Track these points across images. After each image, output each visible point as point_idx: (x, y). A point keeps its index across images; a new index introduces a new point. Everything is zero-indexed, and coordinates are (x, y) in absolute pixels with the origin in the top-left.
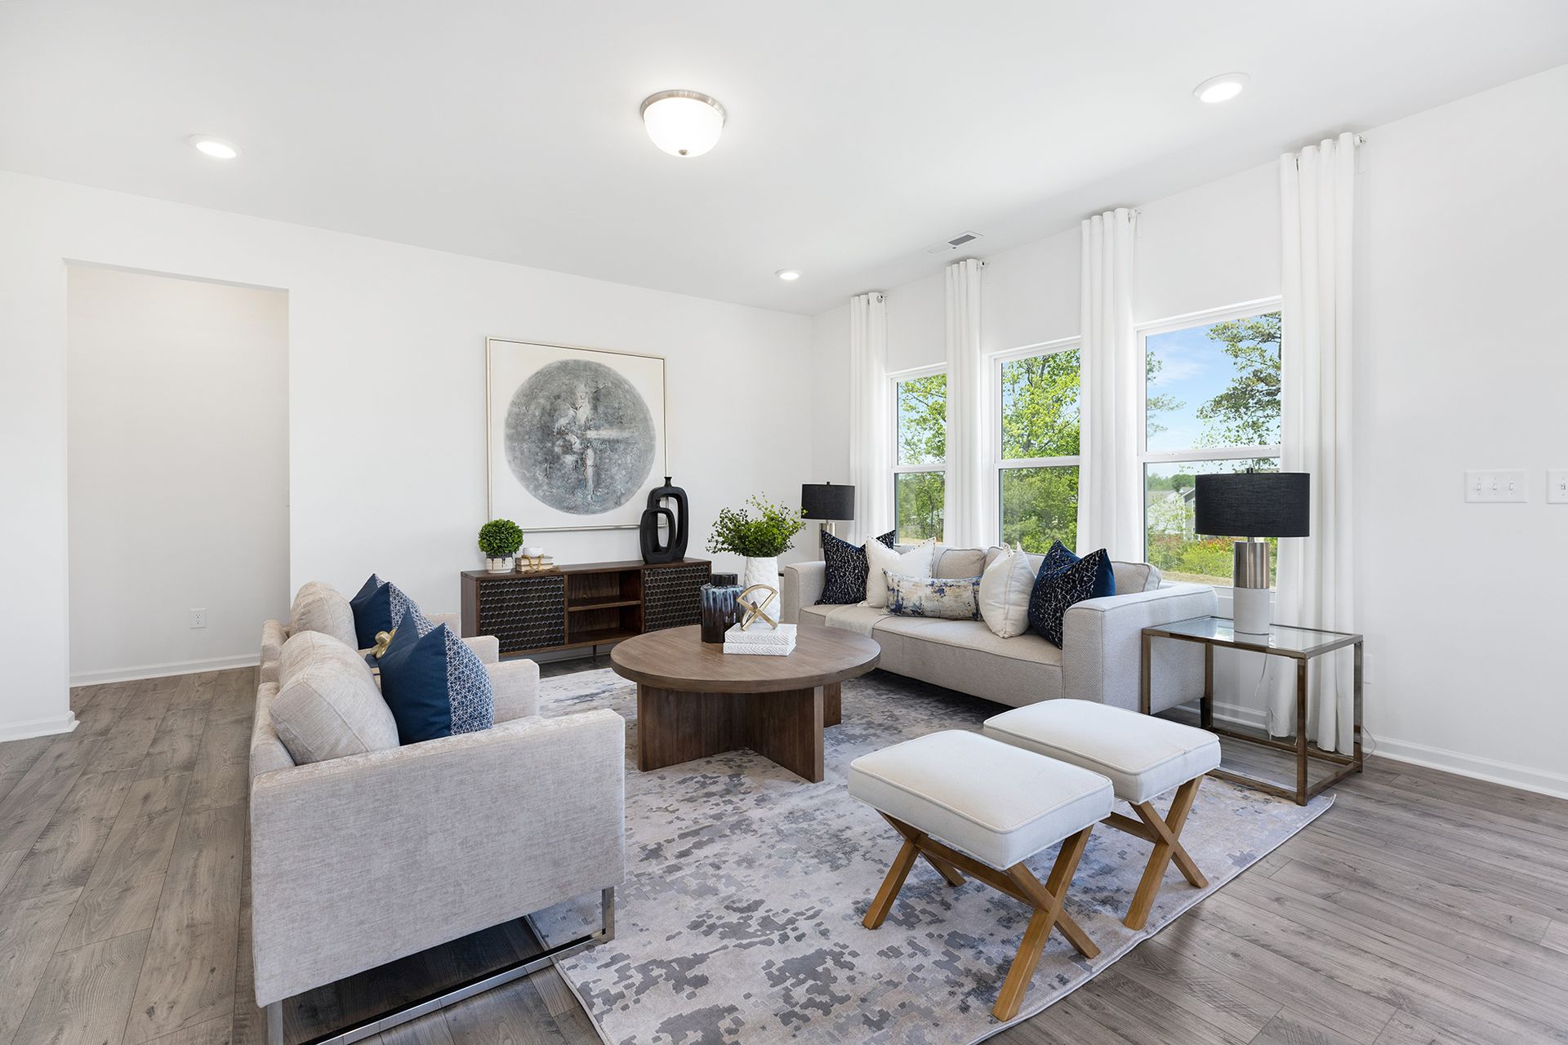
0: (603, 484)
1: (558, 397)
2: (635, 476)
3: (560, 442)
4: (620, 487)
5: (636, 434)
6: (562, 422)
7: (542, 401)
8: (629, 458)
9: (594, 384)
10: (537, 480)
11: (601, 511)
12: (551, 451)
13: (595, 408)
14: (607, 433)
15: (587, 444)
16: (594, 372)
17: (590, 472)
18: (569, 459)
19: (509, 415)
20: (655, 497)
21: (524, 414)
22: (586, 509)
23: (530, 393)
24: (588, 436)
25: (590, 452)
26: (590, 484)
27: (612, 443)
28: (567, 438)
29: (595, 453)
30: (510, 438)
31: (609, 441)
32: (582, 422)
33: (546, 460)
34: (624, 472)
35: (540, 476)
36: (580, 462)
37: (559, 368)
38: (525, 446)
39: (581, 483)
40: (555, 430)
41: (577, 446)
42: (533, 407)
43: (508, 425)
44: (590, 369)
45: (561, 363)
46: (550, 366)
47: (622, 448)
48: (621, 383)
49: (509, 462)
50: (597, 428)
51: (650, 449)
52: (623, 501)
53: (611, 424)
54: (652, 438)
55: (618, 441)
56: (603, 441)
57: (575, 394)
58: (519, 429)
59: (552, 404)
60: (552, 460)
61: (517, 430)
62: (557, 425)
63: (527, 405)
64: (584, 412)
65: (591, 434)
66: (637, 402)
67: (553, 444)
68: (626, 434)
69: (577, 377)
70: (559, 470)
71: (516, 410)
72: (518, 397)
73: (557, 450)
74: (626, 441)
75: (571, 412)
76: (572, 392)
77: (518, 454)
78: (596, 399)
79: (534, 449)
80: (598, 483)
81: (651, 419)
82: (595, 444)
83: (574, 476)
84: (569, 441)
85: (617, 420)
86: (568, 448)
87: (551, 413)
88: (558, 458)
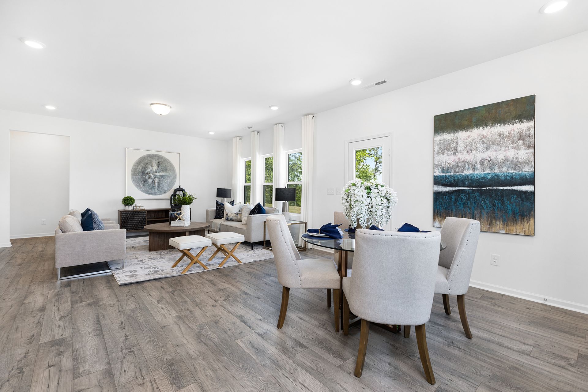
0: (160, 187)
1: (147, 164)
2: (170, 185)
3: (148, 176)
4: (165, 188)
5: (171, 174)
6: (148, 171)
7: (142, 165)
8: (168, 180)
9: (158, 160)
10: (141, 186)
11: (160, 195)
12: (145, 178)
13: (158, 167)
14: (161, 174)
15: (156, 176)
16: (158, 157)
17: (156, 184)
18: (150, 181)
19: (132, 169)
20: (176, 191)
21: (137, 168)
22: (155, 194)
23: (139, 163)
24: (156, 174)
25: (156, 179)
26: (157, 187)
27: (163, 176)
28: (150, 175)
29: (158, 179)
30: (132, 175)
31: (162, 176)
32: (154, 171)
33: (143, 181)
34: (167, 184)
35: (142, 185)
36: (153, 181)
37: (147, 156)
38: (137, 177)
39: (154, 187)
40: (146, 173)
41: (153, 177)
42: (139, 166)
43: (132, 171)
44: (157, 156)
45: (148, 155)
46: (145, 156)
47: (166, 178)
48: (166, 160)
49: (132, 181)
50: (159, 172)
51: (175, 178)
52: (166, 192)
53: (163, 171)
54: (176, 175)
55: (165, 176)
56: (161, 176)
57: (152, 163)
58: (135, 172)
59: (145, 166)
60: (145, 181)
61: (134, 173)
62: (147, 171)
63: (138, 166)
64: (155, 168)
65: (157, 174)
66: (171, 165)
67: (146, 176)
68: (168, 174)
69: (153, 158)
70: (147, 183)
71: (134, 167)
72: (135, 164)
73: (147, 178)
74: (168, 176)
75: (151, 168)
76: (151, 163)
77: (135, 179)
78: (159, 164)
79: (140, 178)
80: (159, 187)
81: (175, 170)
82: (158, 176)
83: (151, 185)
84: (150, 176)
85: (165, 170)
86: (150, 178)
87: (145, 168)
88: (147, 180)
